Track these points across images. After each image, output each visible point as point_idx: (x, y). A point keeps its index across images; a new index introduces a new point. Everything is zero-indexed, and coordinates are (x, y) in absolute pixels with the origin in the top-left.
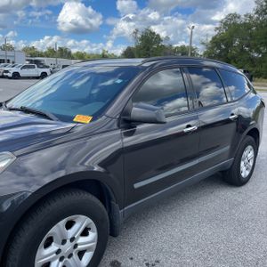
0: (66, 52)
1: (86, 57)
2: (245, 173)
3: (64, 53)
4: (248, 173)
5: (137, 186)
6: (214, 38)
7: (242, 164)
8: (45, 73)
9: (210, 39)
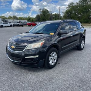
0: (16, 17)
1: (23, 19)
2: (82, 47)
3: (15, 18)
4: (83, 47)
5: (63, 47)
6: (66, 11)
7: (82, 45)
8: (12, 25)
9: (65, 11)
